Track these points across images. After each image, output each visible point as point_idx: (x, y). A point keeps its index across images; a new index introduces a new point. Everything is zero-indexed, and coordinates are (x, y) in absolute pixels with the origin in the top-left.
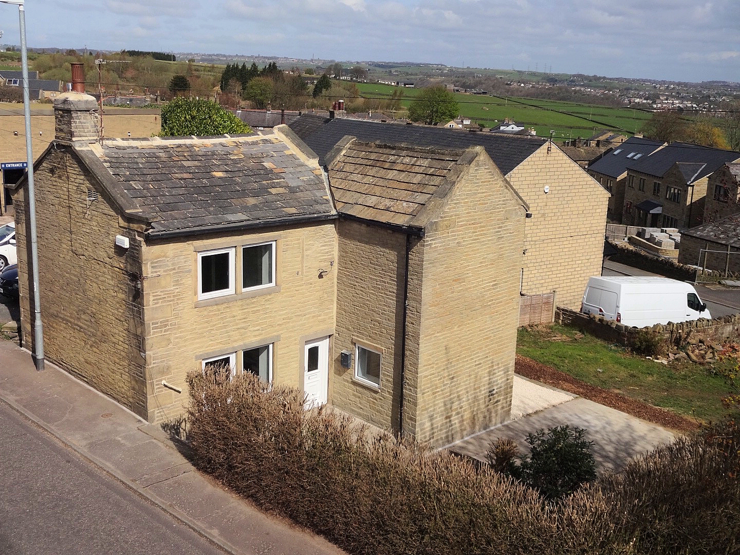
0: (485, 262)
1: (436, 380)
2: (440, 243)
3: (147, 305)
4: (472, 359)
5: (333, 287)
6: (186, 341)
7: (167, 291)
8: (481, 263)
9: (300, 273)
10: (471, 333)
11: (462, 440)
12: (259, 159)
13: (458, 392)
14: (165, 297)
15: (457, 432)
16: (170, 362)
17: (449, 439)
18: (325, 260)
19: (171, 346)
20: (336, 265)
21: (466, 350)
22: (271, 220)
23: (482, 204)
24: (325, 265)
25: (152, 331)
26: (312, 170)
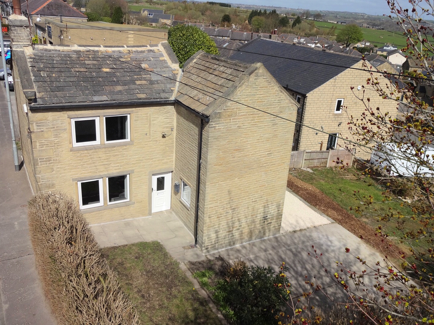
0: (261, 139)
1: (220, 210)
2: (222, 126)
3: (34, 148)
4: (249, 198)
5: (173, 143)
6: (65, 169)
7: (49, 140)
8: (258, 140)
9: (148, 134)
10: (249, 183)
11: (241, 245)
12: (140, 61)
13: (238, 217)
14: (48, 144)
15: (237, 240)
16: (54, 182)
17: (232, 243)
18: (167, 127)
19: (54, 172)
20: (175, 130)
21: (244, 192)
22: (124, 101)
23: (260, 102)
24: (166, 131)
25: (39, 163)
26: (172, 71)
